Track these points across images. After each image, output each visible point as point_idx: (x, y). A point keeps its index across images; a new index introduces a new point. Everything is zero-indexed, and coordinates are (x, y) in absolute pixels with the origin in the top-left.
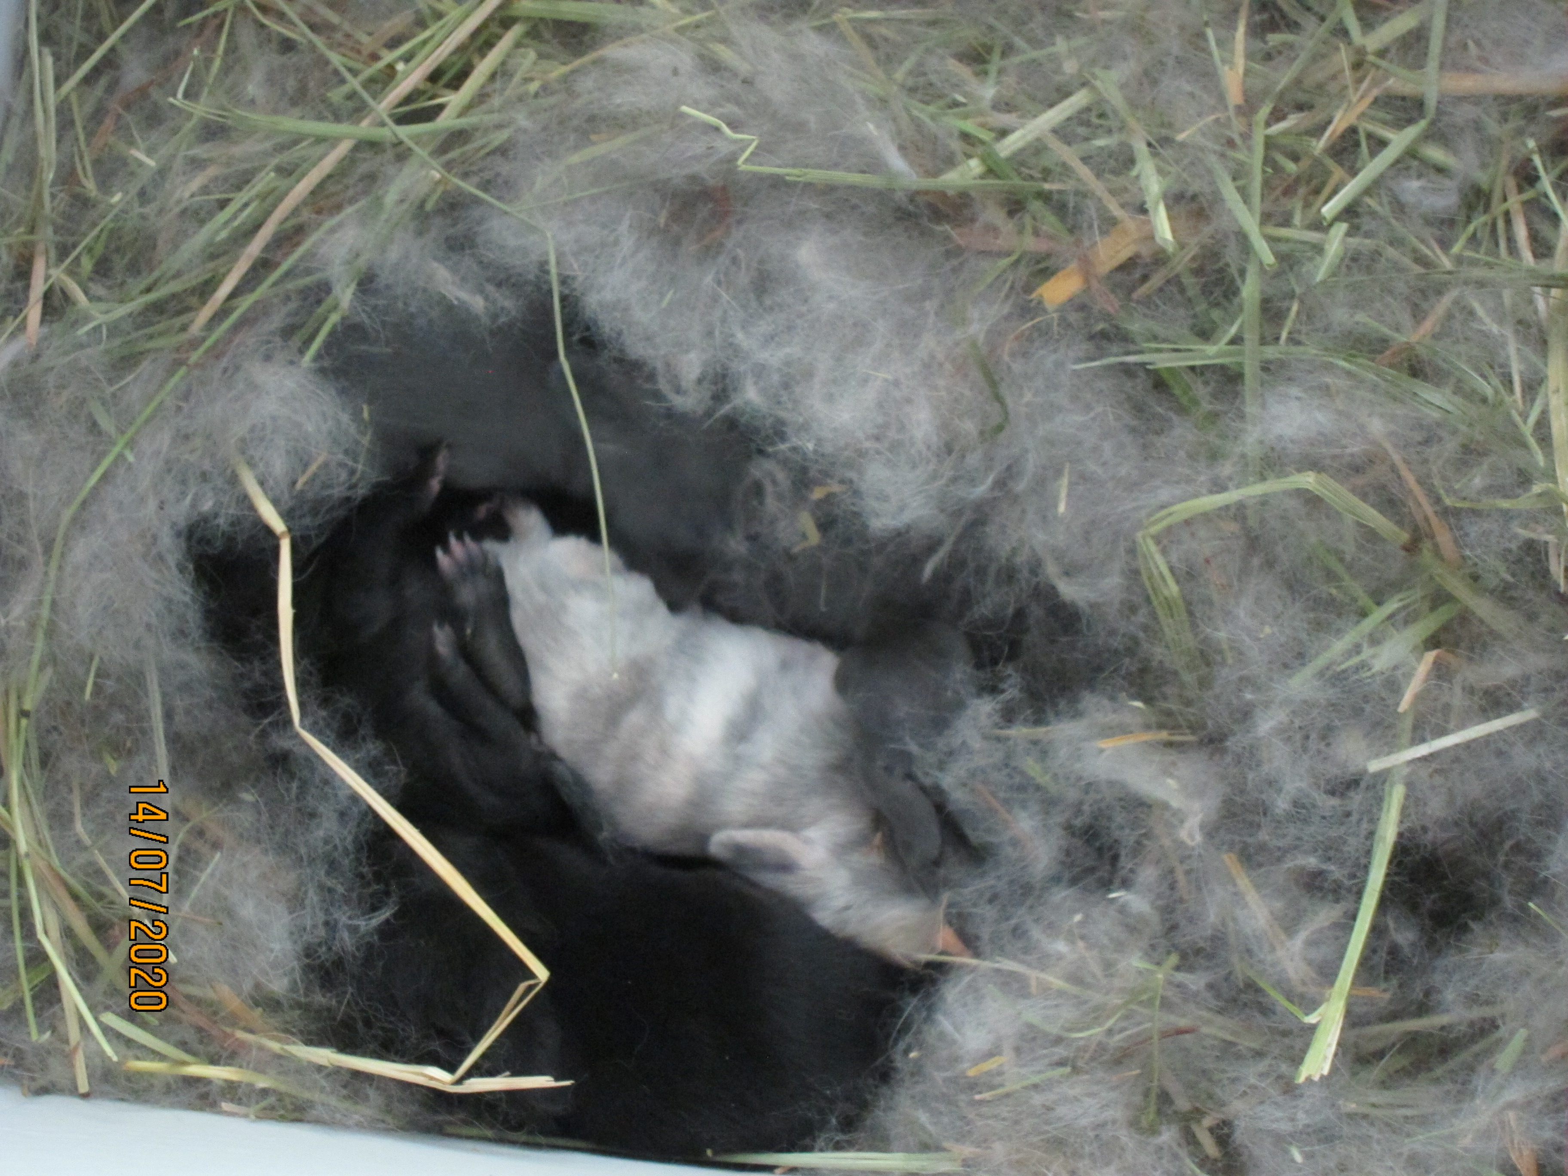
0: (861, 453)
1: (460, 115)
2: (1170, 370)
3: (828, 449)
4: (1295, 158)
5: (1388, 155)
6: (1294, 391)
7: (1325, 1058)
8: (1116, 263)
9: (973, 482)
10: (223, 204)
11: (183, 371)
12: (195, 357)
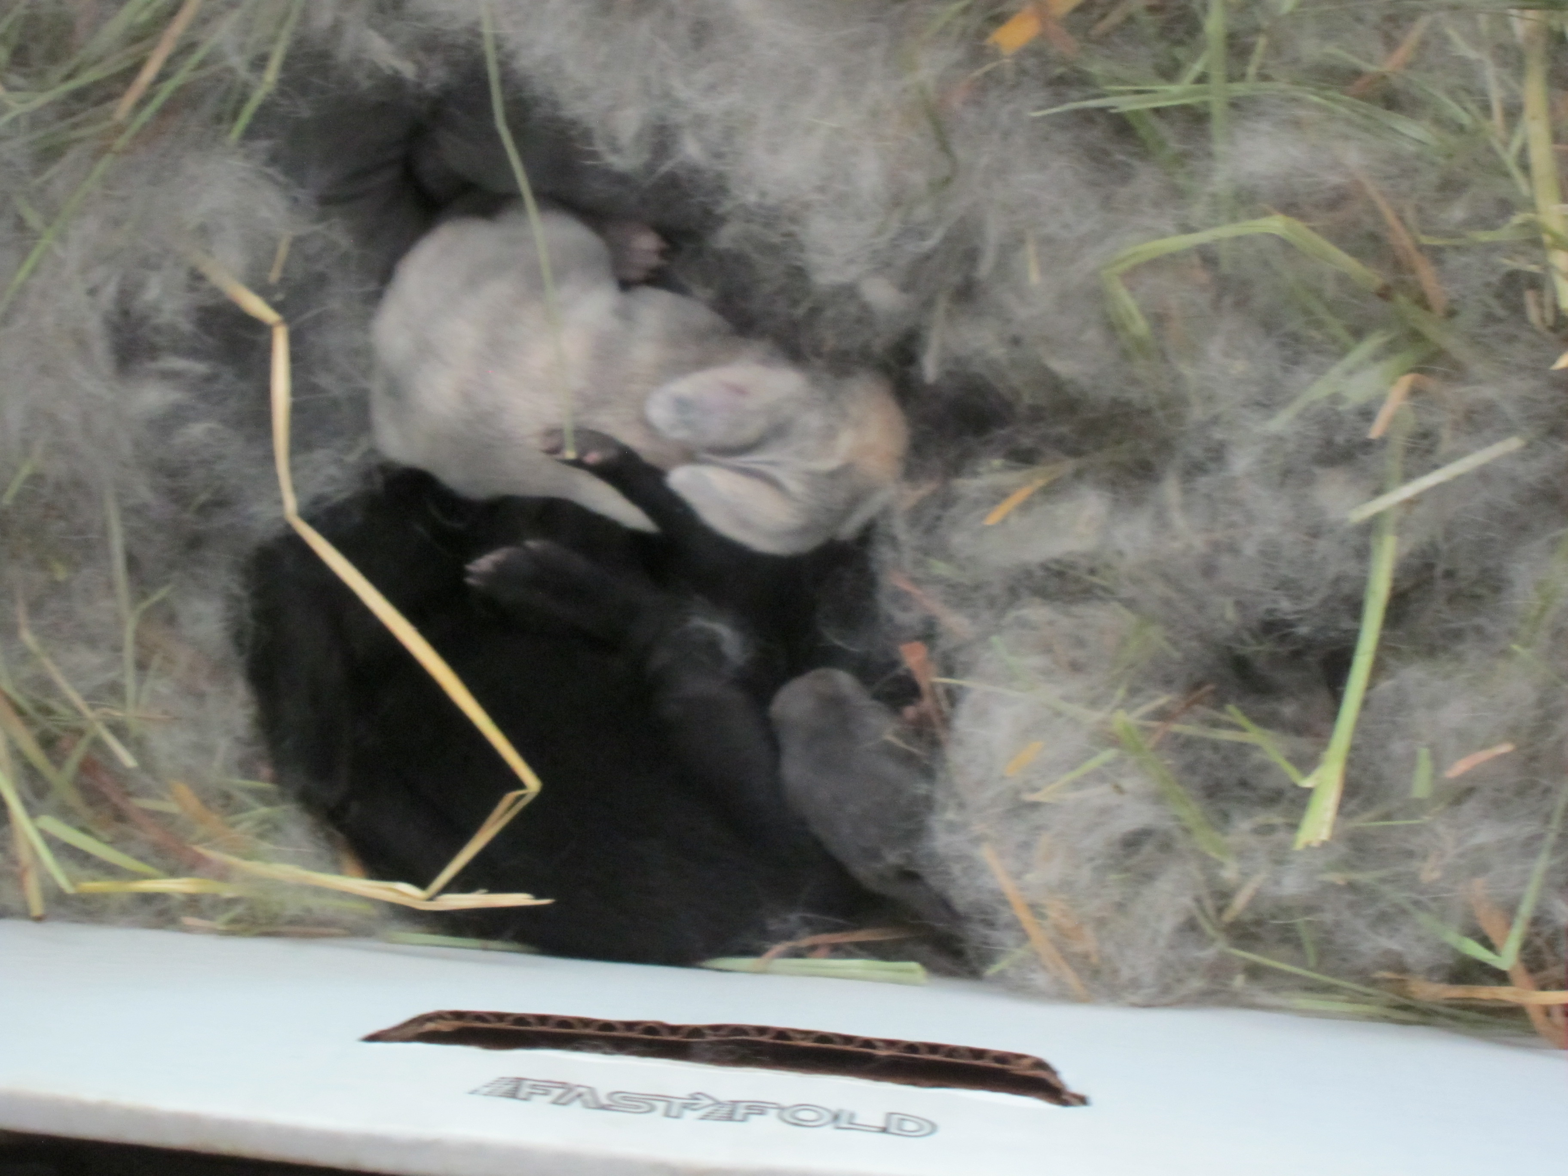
0: (807, 206)
2: (1137, 113)
3: (770, 201)
6: (1264, 126)
7: (1322, 822)
9: (922, 235)
11: (107, 160)
12: (121, 142)
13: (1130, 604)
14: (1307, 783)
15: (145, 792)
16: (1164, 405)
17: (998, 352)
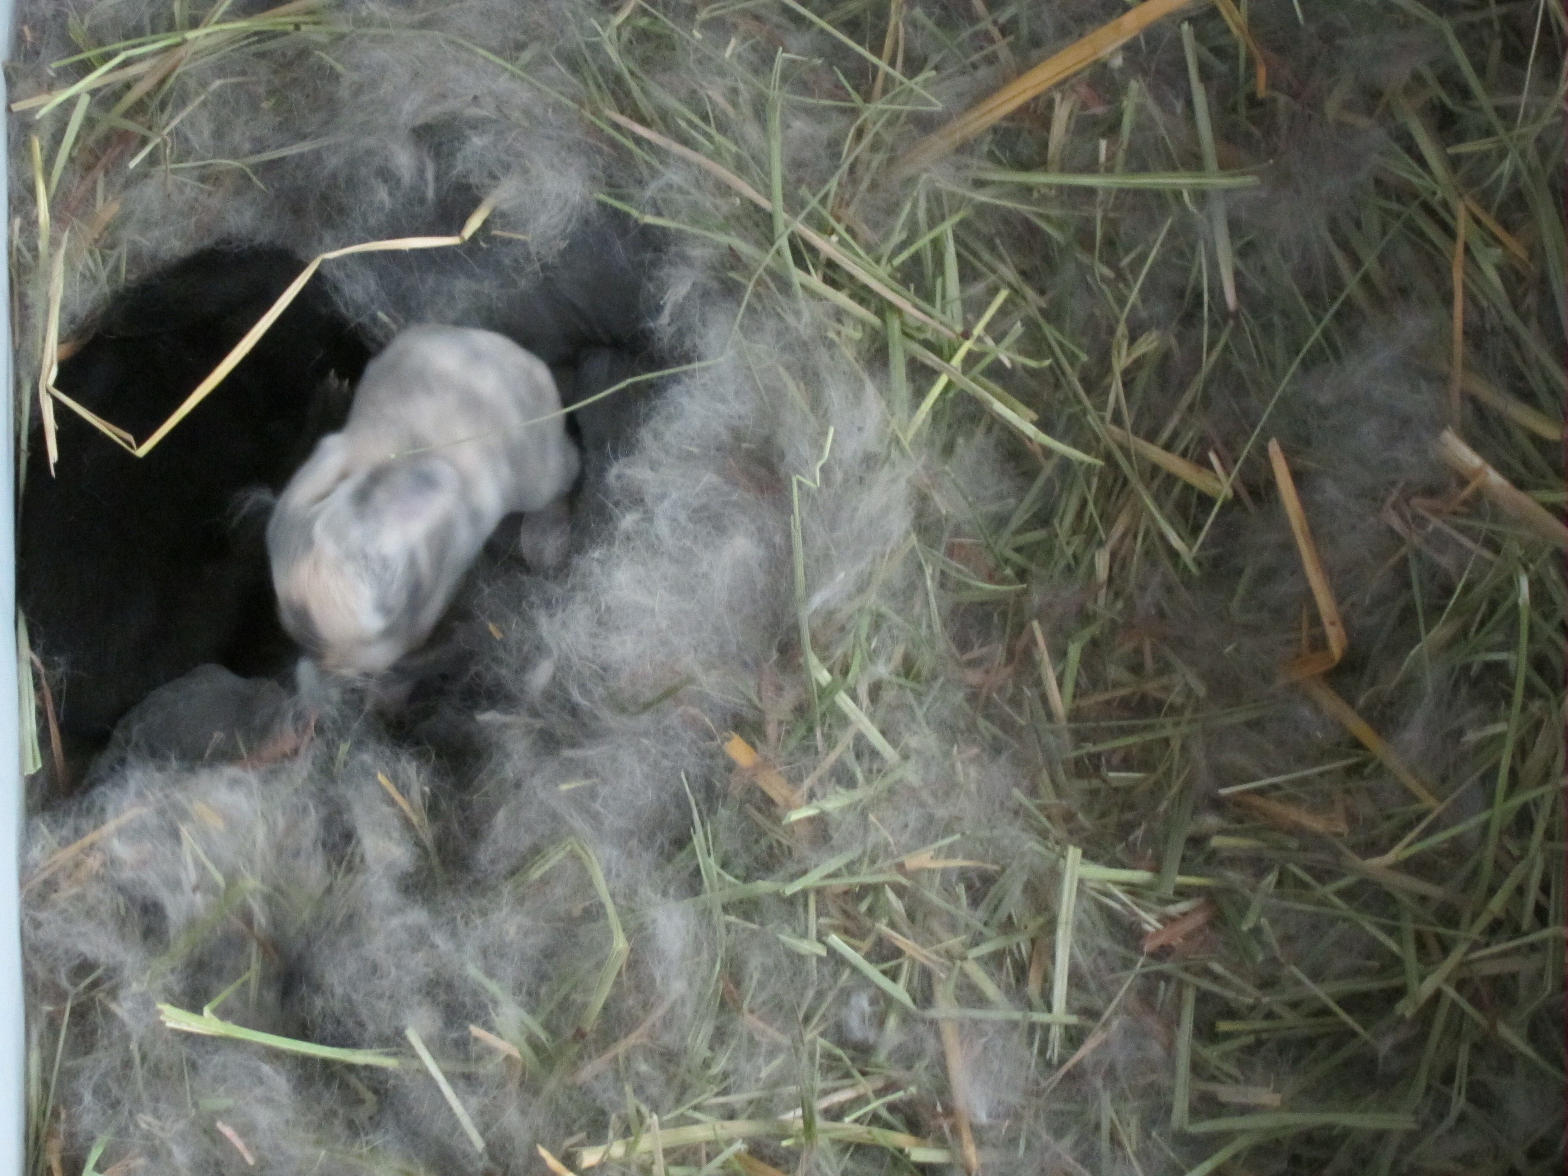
1: (803, 286)
2: (693, 848)
4: (871, 911)
5: (885, 983)
7: (179, 1022)
8: (766, 788)
10: (705, 118)
11: (573, 106)
12: (587, 114)
13: (329, 890)
14: (207, 1010)
15: (109, 184)
16: (477, 882)
17: (509, 772)
